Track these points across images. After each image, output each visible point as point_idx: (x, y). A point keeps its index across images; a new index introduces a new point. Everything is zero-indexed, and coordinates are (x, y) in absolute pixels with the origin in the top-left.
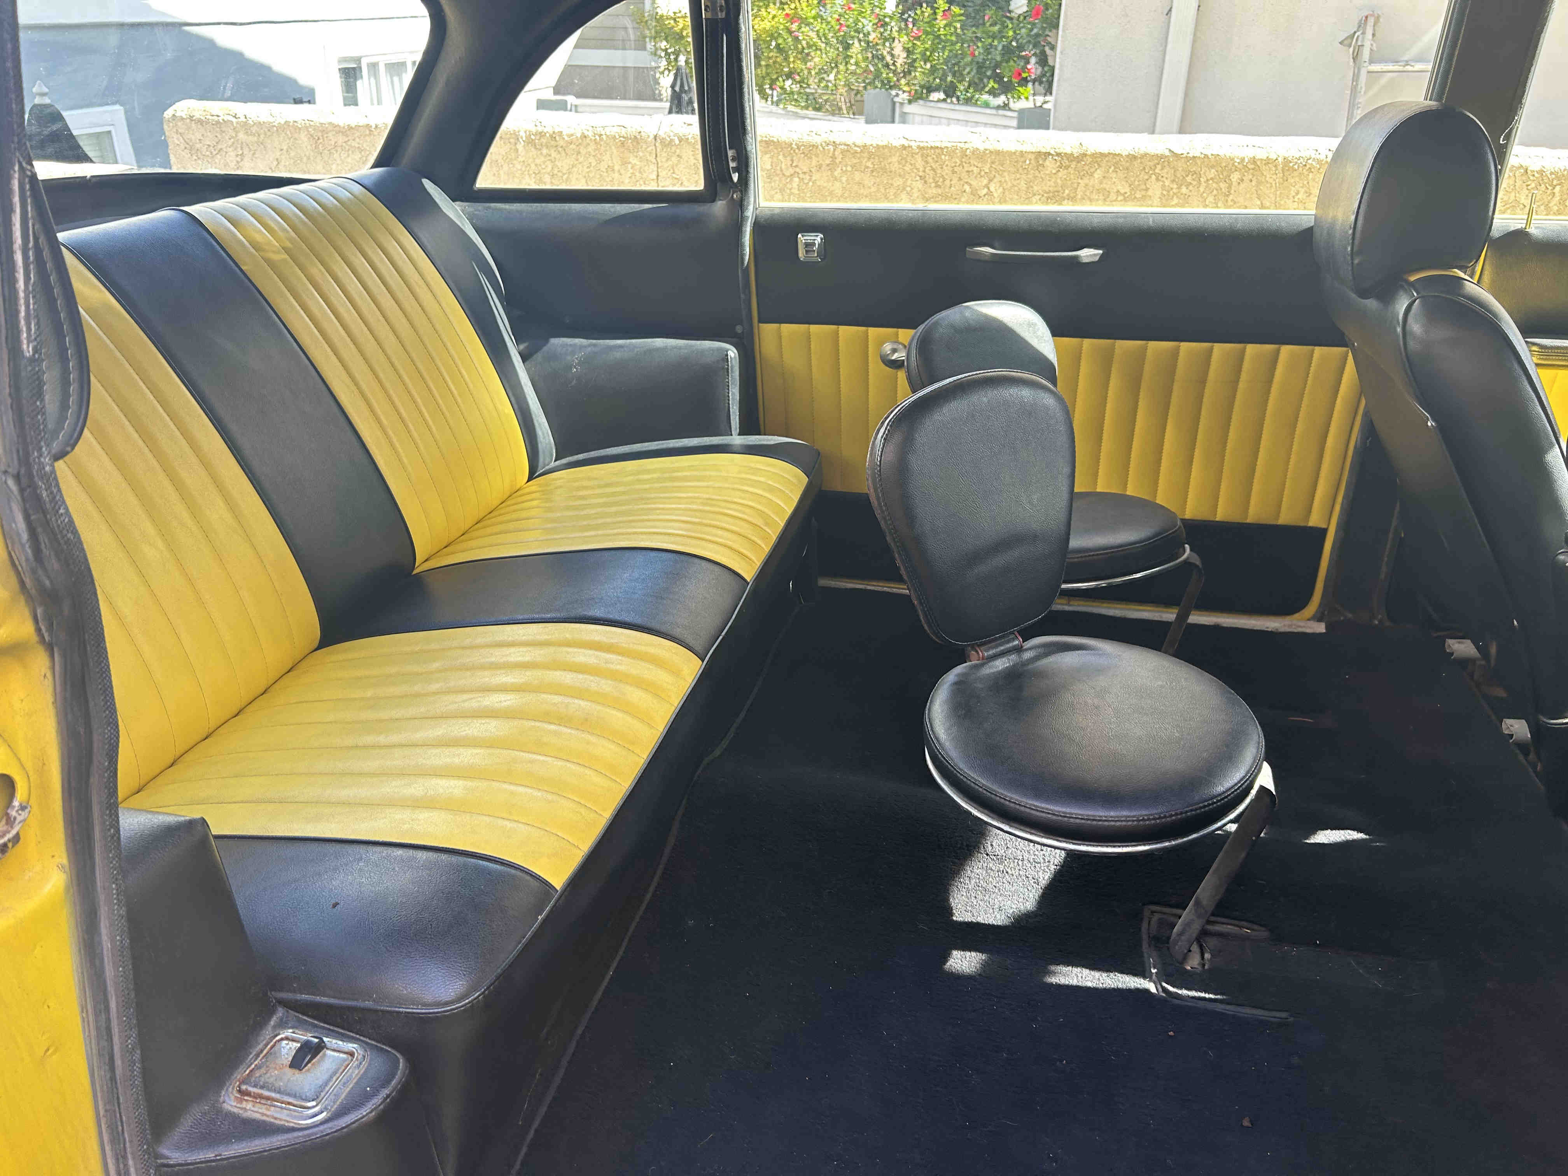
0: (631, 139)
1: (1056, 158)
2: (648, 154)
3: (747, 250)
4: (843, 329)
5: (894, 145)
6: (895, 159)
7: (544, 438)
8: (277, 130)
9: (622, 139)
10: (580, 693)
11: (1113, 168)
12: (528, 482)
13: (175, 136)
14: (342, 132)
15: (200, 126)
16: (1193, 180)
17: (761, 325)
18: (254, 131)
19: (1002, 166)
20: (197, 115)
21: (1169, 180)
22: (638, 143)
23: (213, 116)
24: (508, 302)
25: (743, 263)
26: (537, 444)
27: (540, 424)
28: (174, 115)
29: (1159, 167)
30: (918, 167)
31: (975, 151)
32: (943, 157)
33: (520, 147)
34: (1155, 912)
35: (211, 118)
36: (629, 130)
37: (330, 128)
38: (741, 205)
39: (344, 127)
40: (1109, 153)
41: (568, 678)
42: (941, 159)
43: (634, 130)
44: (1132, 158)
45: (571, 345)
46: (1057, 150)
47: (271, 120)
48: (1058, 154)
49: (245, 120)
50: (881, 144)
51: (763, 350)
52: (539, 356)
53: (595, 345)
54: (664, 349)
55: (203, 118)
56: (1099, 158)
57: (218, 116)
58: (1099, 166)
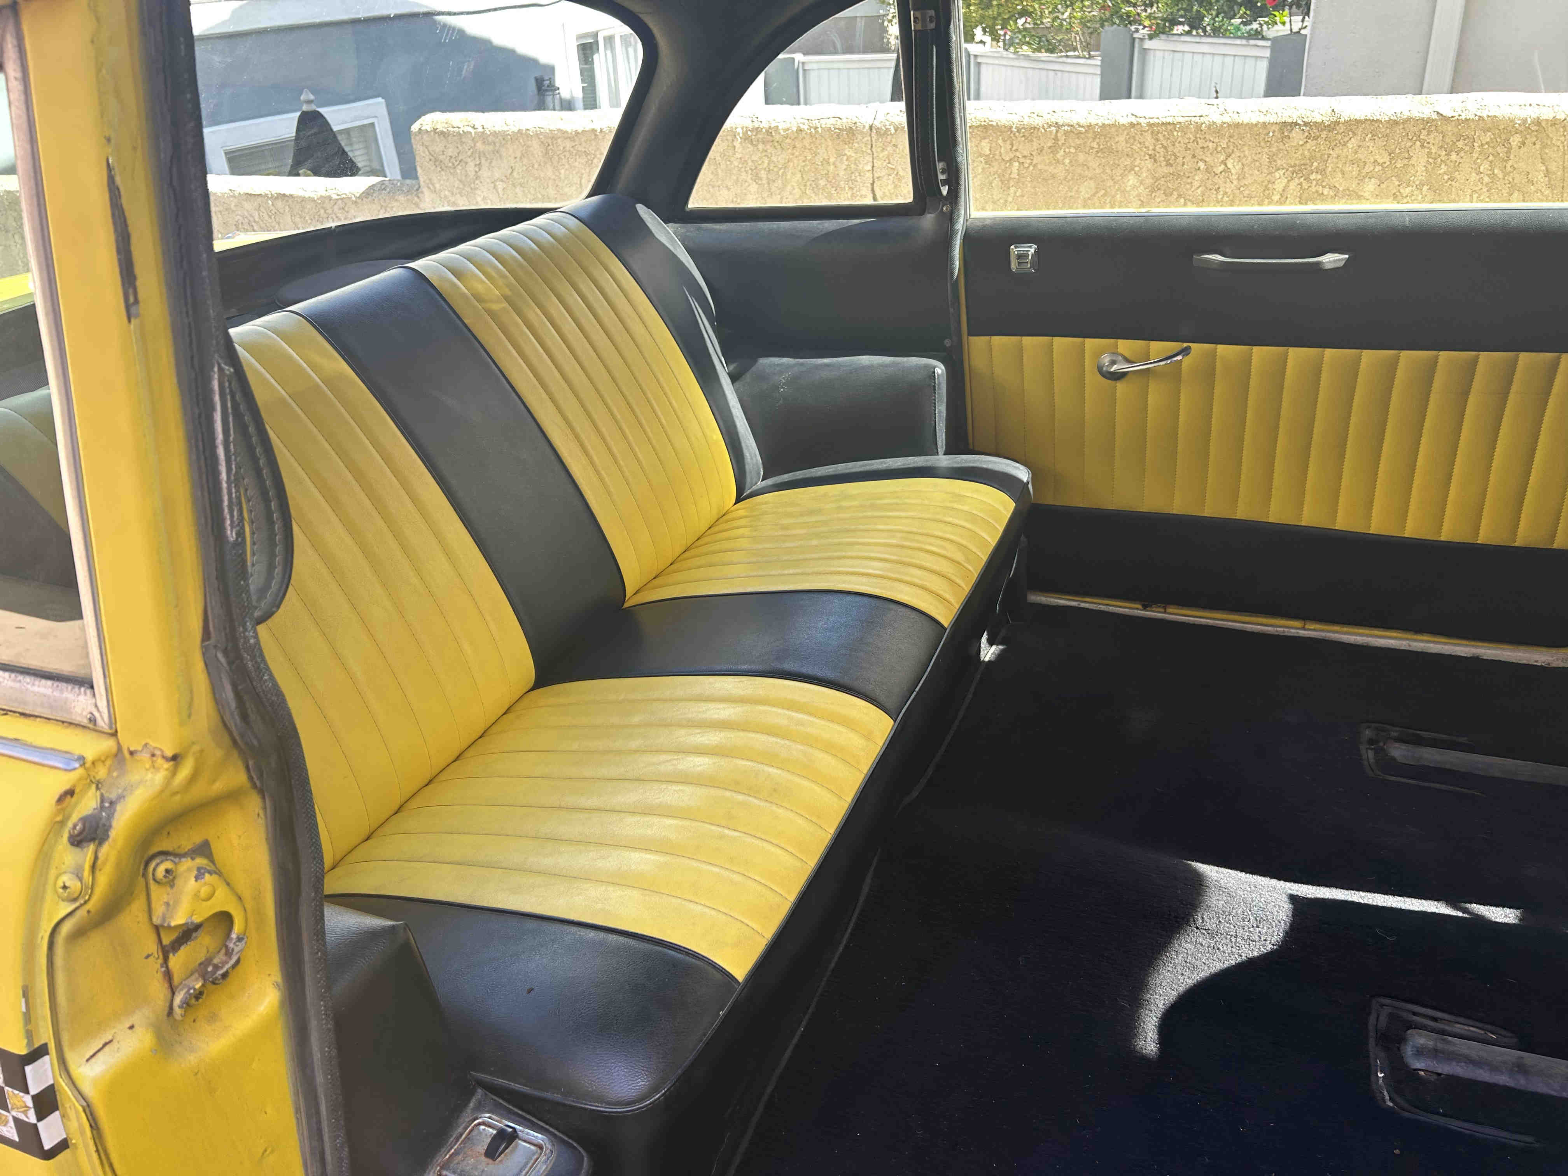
0: (846, 130)
1: (1304, 128)
2: (863, 145)
3: (957, 263)
4: (1057, 340)
5: (1121, 123)
6: (1121, 139)
7: (751, 459)
8: (511, 139)
9: (837, 131)
10: (769, 758)
11: (1370, 136)
12: (735, 504)
13: (421, 148)
14: (570, 138)
15: (442, 138)
16: (1466, 145)
17: (971, 338)
18: (490, 140)
19: (1241, 139)
20: (440, 127)
21: (1436, 146)
22: (854, 135)
23: (454, 127)
24: (719, 323)
25: (952, 277)
26: (744, 466)
27: (747, 446)
28: (420, 129)
29: (1424, 132)
30: (1147, 144)
31: (1211, 126)
32: (1175, 133)
33: (737, 144)
34: (1384, 1005)
35: (452, 129)
36: (845, 121)
37: (559, 134)
38: (951, 218)
39: (571, 133)
40: (1366, 120)
41: (759, 740)
42: (1173, 135)
43: (849, 121)
44: (1393, 123)
45: (778, 365)
46: (1305, 120)
47: (505, 128)
48: (1306, 124)
49: (482, 130)
50: (1107, 122)
51: (972, 363)
52: (748, 377)
53: (802, 364)
54: (871, 367)
55: (445, 130)
56: (1354, 125)
57: (459, 128)
58: (1354, 134)
